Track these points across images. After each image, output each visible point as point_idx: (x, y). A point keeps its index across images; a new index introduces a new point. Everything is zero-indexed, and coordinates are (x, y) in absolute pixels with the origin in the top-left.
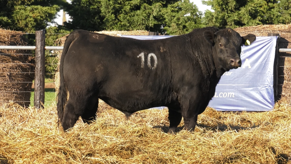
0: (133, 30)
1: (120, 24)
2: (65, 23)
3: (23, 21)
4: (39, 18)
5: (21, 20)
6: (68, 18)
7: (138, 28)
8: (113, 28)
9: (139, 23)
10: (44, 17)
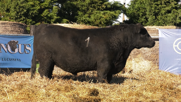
0: (166, 25)
1: (158, 22)
2: (124, 21)
3: (98, 20)
4: (108, 18)
5: (97, 19)
6: (126, 18)
7: (170, 24)
8: (154, 24)
9: (170, 21)
10: (111, 18)
